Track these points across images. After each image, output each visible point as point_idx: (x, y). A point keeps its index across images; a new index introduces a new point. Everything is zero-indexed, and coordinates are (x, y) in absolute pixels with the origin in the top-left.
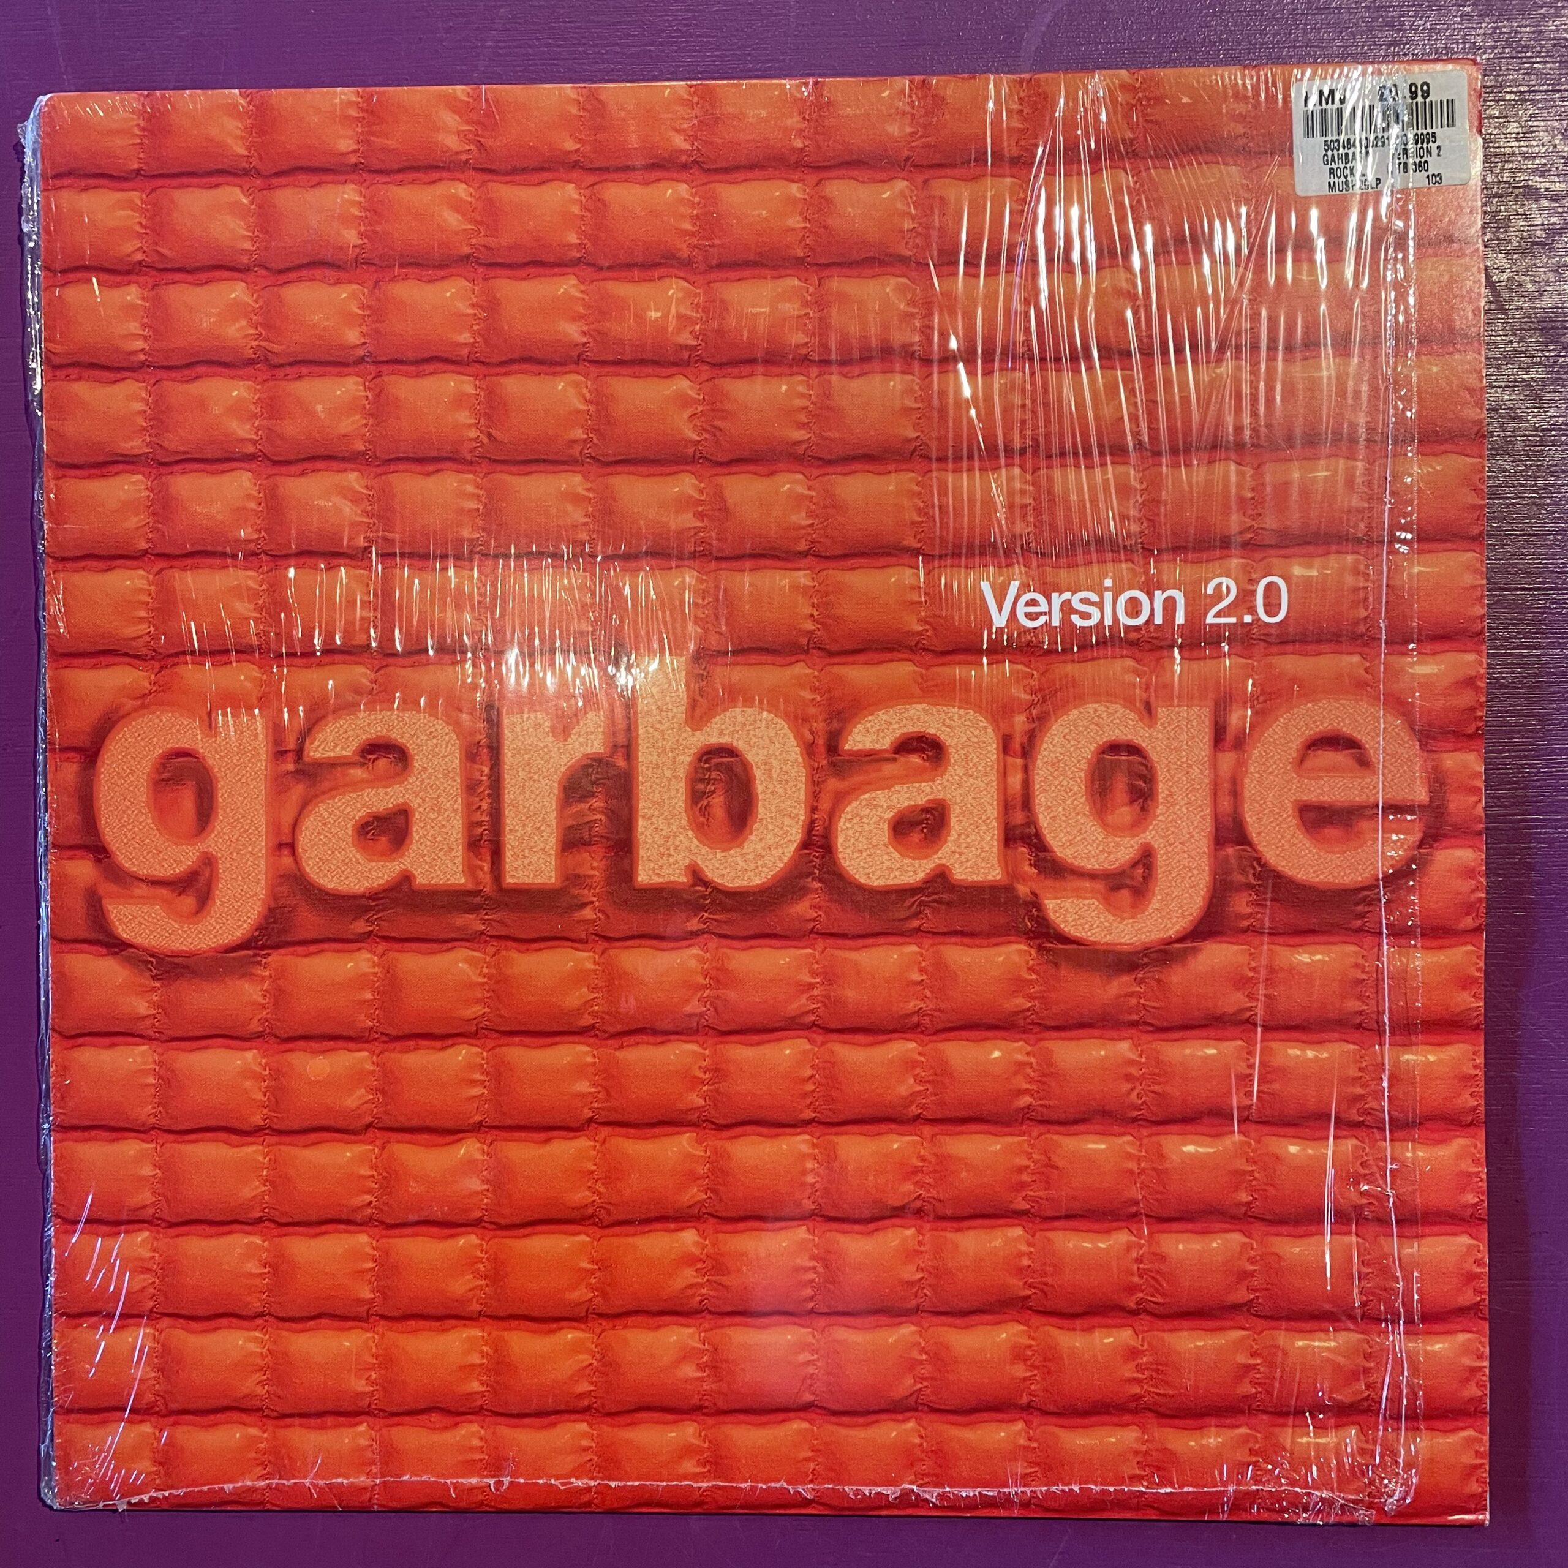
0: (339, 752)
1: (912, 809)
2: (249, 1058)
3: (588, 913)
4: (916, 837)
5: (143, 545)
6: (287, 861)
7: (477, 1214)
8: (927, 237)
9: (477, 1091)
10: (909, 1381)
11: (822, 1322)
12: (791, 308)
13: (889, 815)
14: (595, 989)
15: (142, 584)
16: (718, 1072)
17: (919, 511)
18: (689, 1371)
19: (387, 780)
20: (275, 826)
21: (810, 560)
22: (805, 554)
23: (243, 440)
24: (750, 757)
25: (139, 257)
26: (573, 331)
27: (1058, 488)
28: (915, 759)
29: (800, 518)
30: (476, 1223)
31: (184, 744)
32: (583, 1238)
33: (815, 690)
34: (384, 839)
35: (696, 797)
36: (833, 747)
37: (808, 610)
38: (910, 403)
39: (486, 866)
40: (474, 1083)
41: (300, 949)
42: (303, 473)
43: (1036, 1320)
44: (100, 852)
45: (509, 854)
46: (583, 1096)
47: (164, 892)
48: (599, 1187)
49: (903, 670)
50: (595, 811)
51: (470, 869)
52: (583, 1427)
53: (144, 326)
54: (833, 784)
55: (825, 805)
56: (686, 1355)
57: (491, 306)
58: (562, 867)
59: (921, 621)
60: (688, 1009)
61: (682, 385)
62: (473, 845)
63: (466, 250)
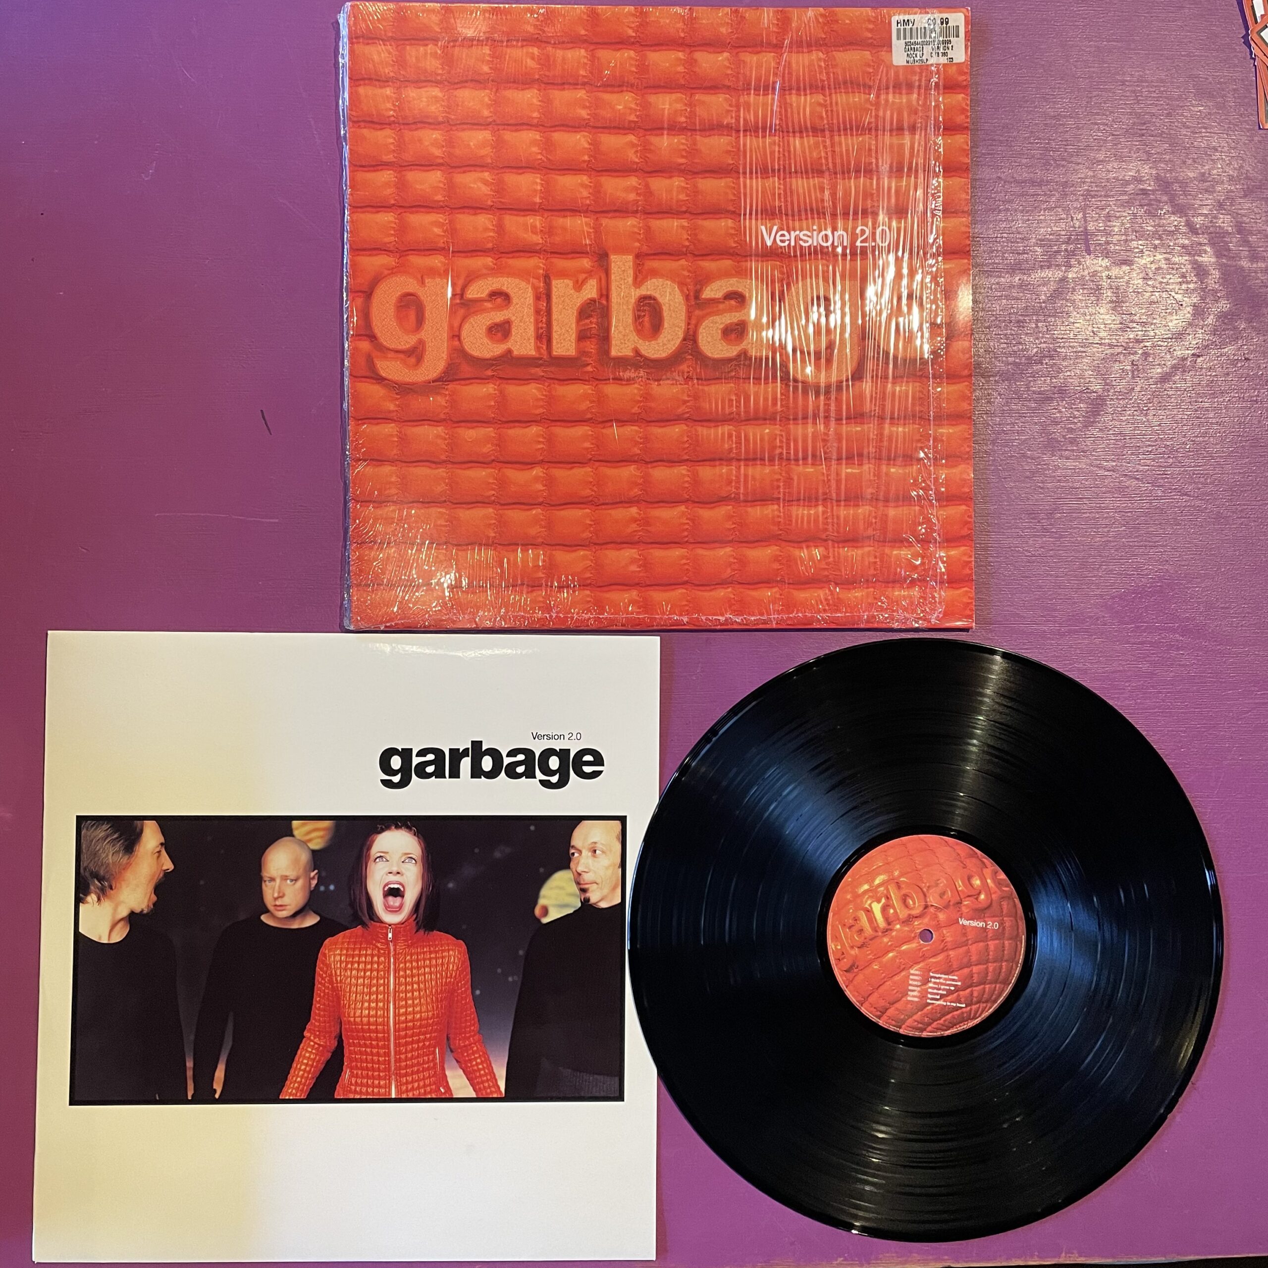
0: (479, 295)
1: (731, 324)
2: (440, 430)
3: (589, 369)
4: (733, 336)
5: (393, 202)
6: (457, 343)
7: (541, 500)
8: (738, 78)
9: (541, 446)
10: (729, 571)
11: (691, 546)
12: (679, 106)
13: (722, 326)
14: (592, 402)
15: (392, 219)
16: (646, 439)
17: (734, 195)
18: (634, 568)
19: (499, 308)
20: (451, 327)
21: (687, 215)
22: (685, 212)
23: (438, 157)
24: (660, 300)
25: (392, 74)
26: (584, 113)
27: (794, 187)
28: (733, 302)
29: (682, 197)
30: (540, 504)
31: (411, 290)
32: (588, 511)
33: (689, 271)
34: (499, 334)
35: (637, 318)
36: (697, 297)
37: (685, 236)
38: (729, 148)
39: (545, 347)
40: (539, 442)
41: (463, 382)
42: (464, 172)
43: (783, 544)
44: (372, 337)
45: (554, 342)
46: (587, 449)
47: (402, 356)
48: (595, 488)
49: (727, 263)
50: (593, 323)
51: (538, 348)
52: (588, 592)
53: (394, 105)
54: (697, 312)
55: (693, 322)
56: (633, 561)
57: (547, 101)
58: (578, 349)
59: (735, 242)
60: (633, 411)
61: (631, 138)
62: (539, 337)
63: (537, 77)
